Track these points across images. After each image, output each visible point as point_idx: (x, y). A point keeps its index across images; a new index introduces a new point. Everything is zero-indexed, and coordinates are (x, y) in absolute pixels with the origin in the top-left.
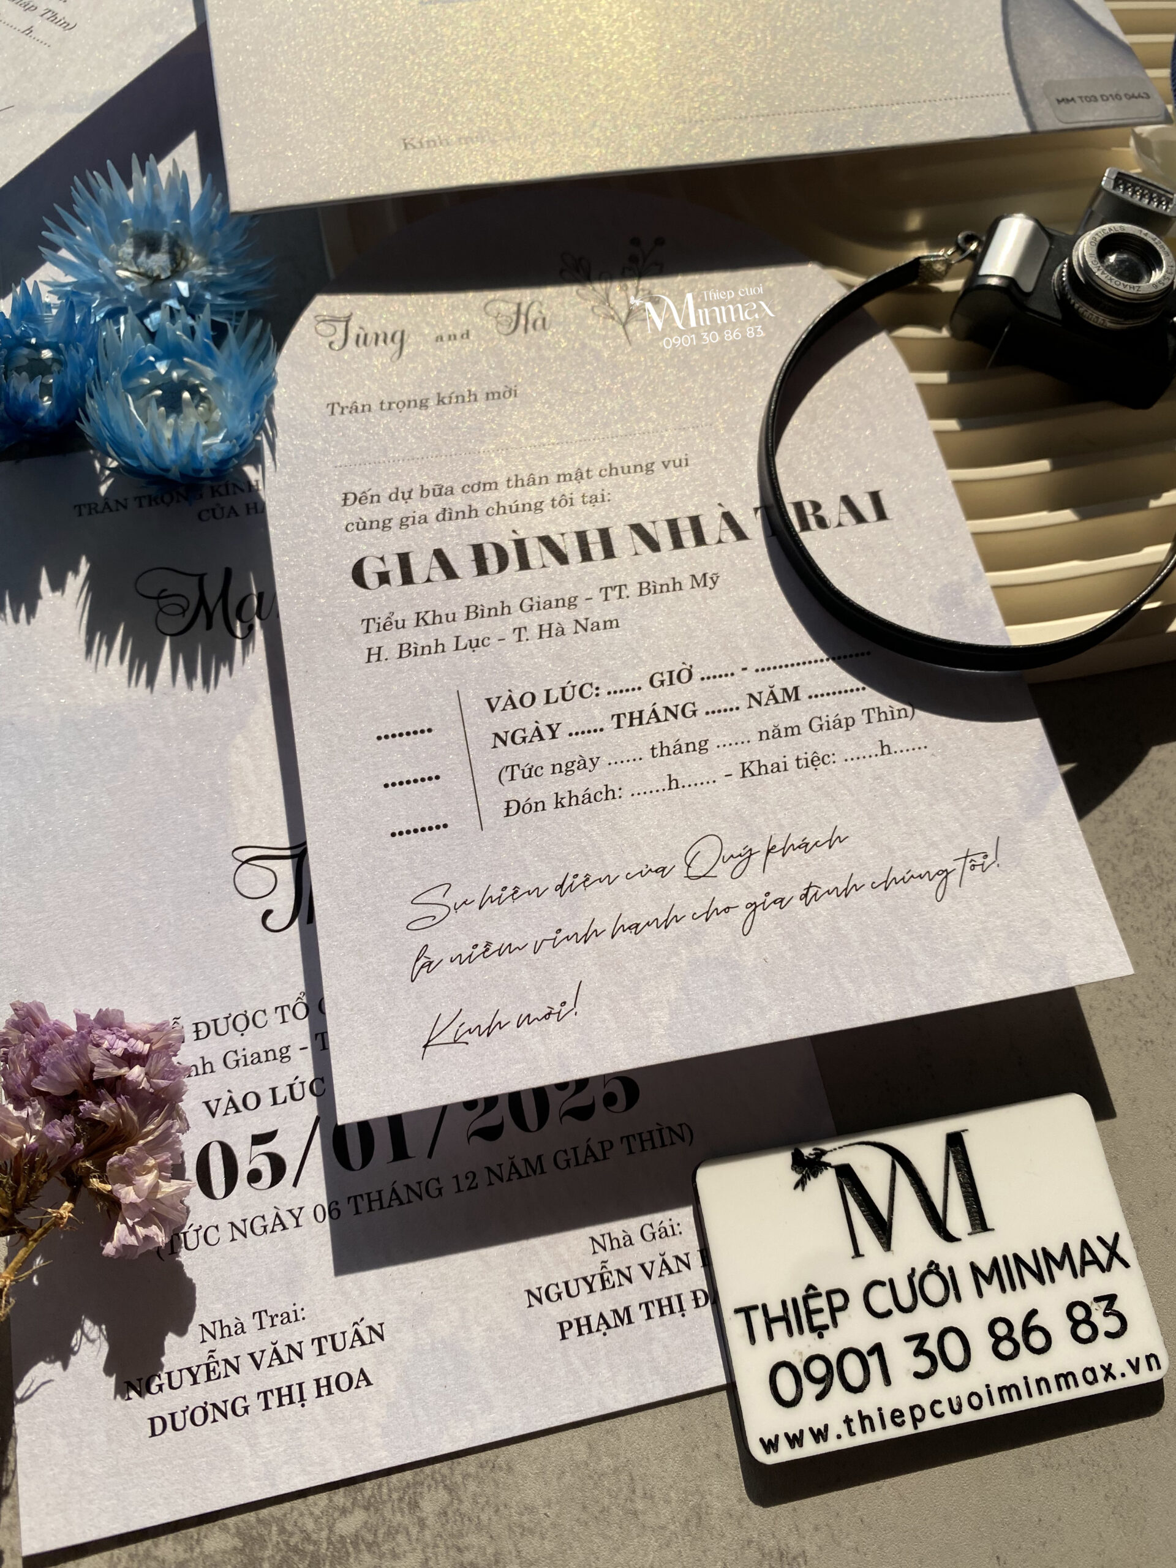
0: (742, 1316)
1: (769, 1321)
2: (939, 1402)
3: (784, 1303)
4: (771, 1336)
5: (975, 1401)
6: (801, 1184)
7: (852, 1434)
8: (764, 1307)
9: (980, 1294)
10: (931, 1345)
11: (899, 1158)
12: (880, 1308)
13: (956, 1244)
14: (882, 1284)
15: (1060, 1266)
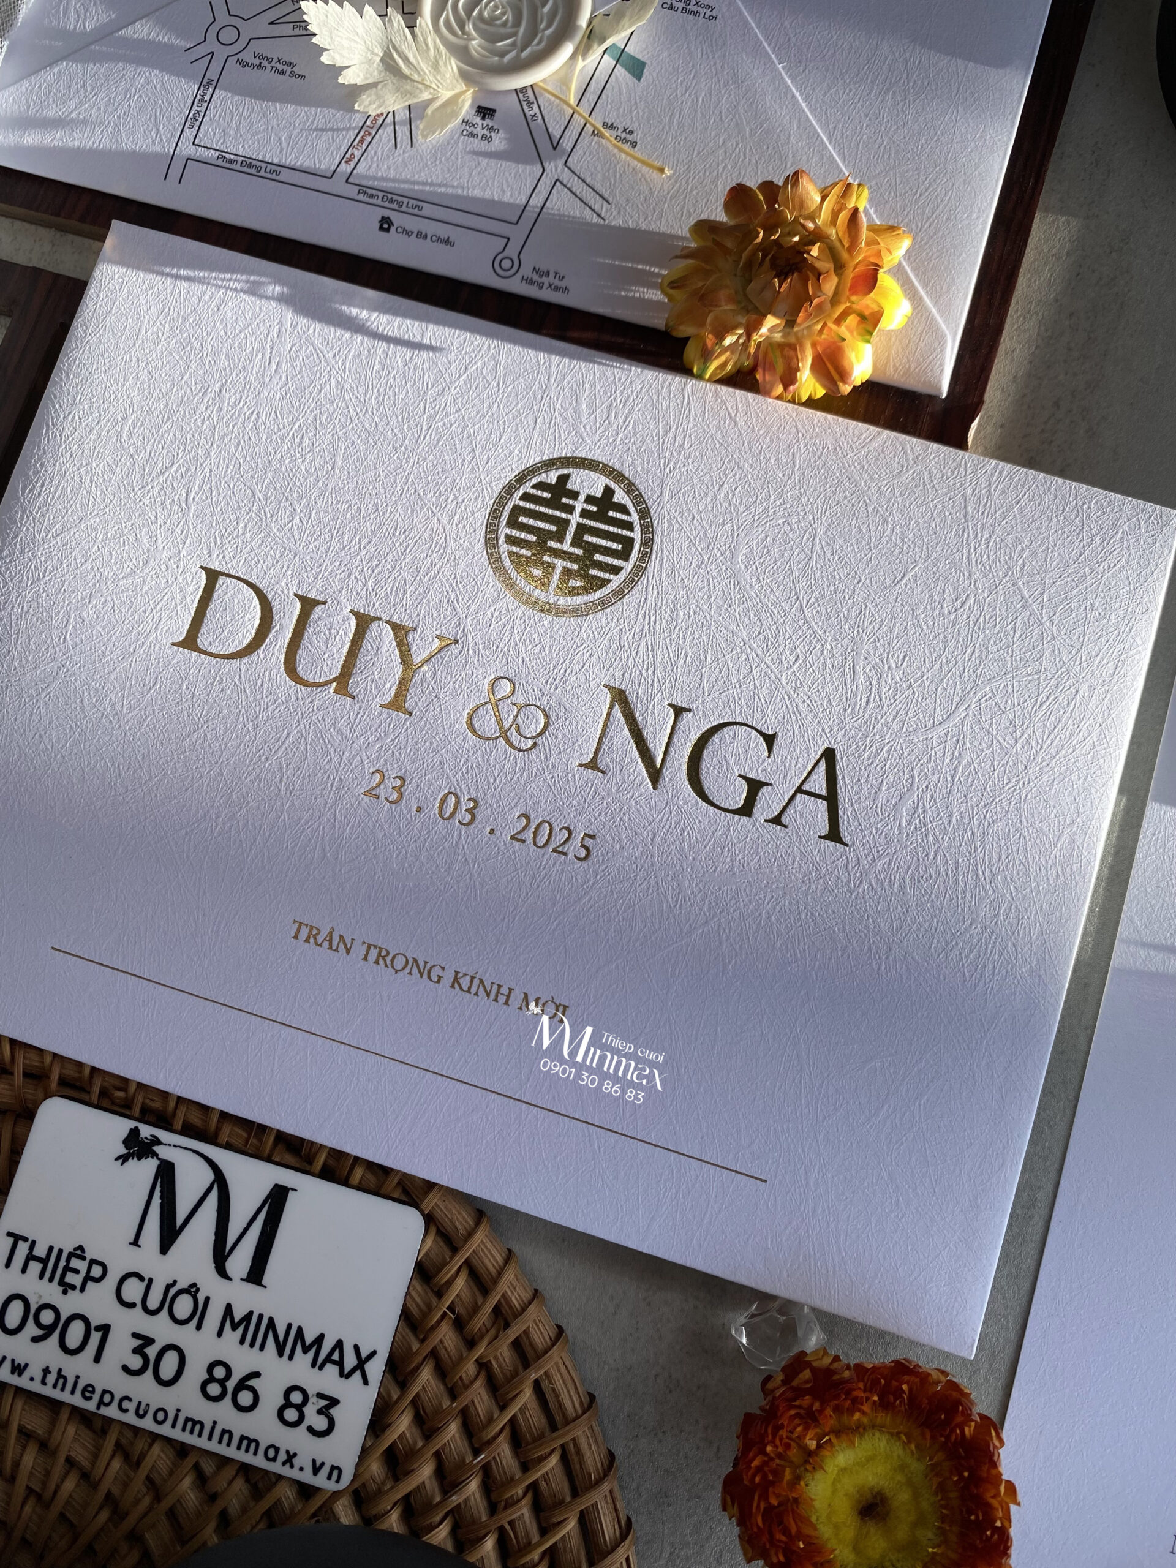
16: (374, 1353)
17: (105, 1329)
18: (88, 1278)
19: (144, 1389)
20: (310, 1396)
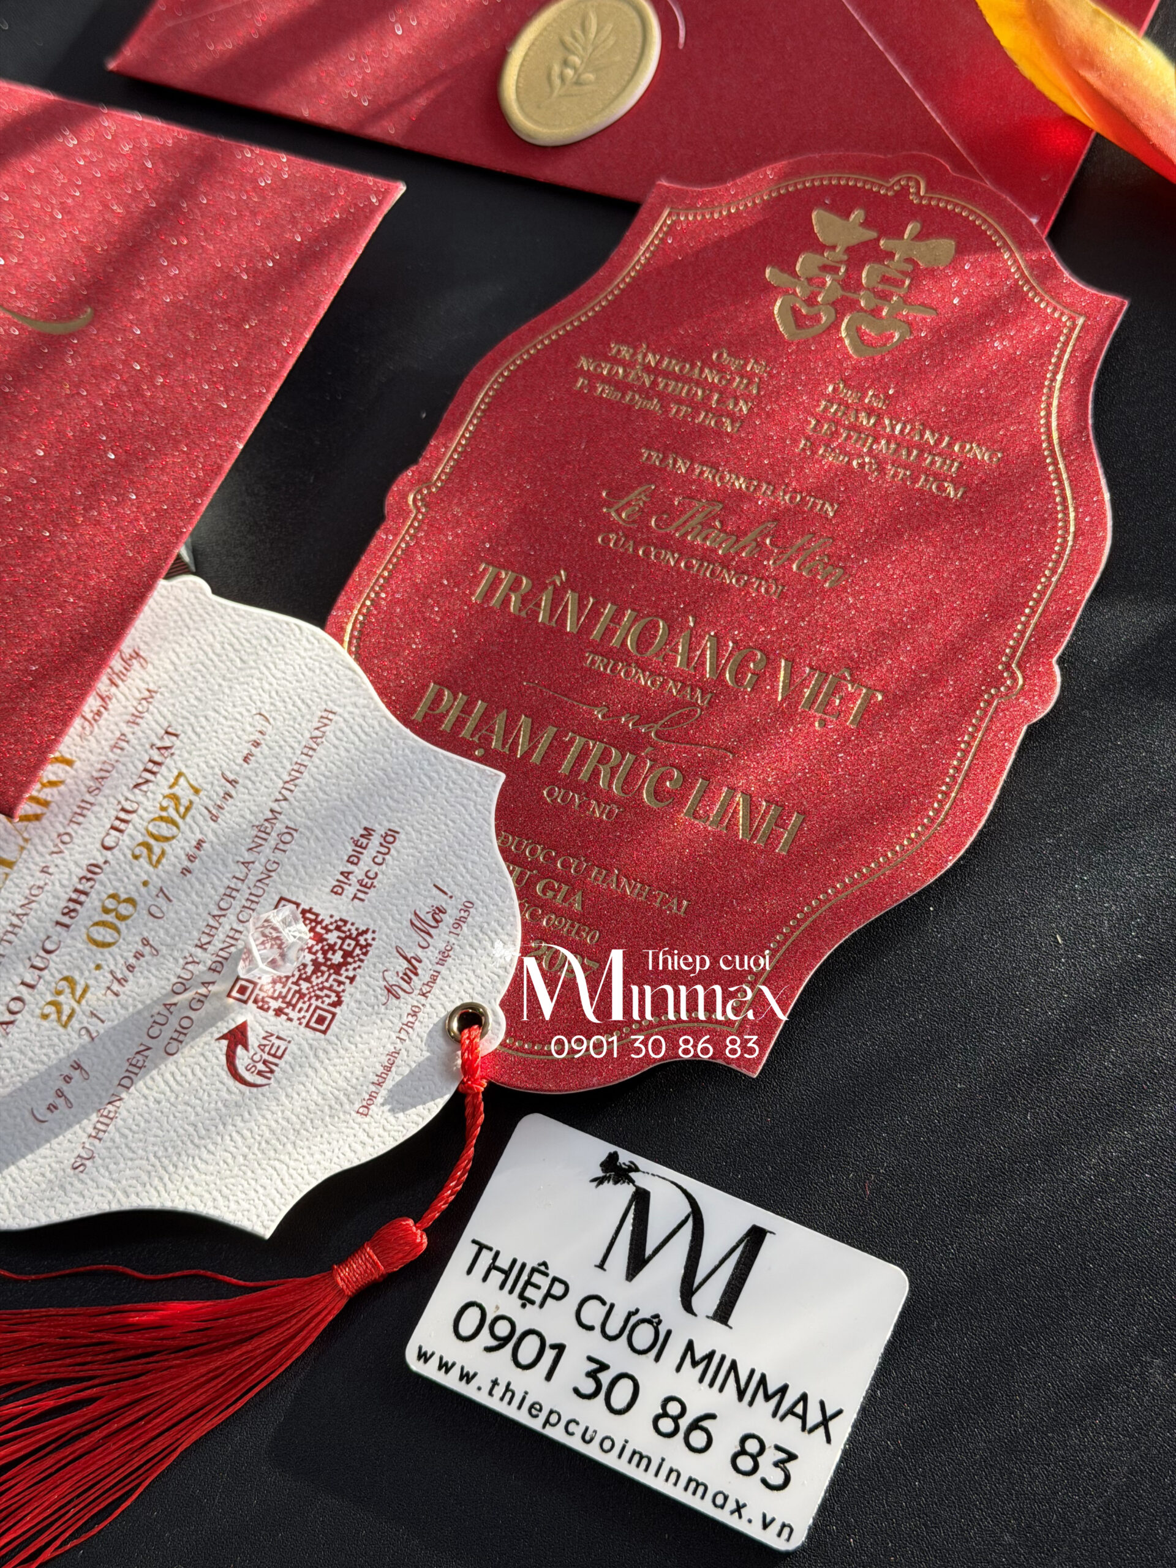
0: (476, 1248)
1: (493, 1267)
2: (578, 1423)
3: (514, 1261)
4: (485, 1279)
5: (607, 1445)
6: (600, 1181)
7: (491, 1393)
8: (497, 1254)
9: (678, 1368)
10: (605, 1378)
11: (696, 1214)
12: (585, 1319)
13: (690, 1315)
14: (604, 1303)
15: (768, 1398)
16: (839, 1412)
17: (560, 1348)
18: (549, 1294)
19: (593, 1414)
20: (767, 1446)
